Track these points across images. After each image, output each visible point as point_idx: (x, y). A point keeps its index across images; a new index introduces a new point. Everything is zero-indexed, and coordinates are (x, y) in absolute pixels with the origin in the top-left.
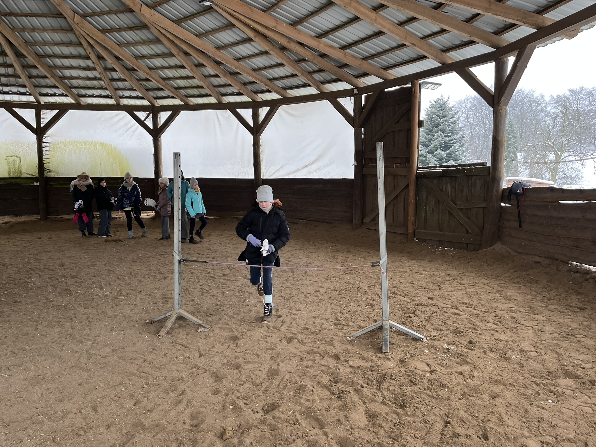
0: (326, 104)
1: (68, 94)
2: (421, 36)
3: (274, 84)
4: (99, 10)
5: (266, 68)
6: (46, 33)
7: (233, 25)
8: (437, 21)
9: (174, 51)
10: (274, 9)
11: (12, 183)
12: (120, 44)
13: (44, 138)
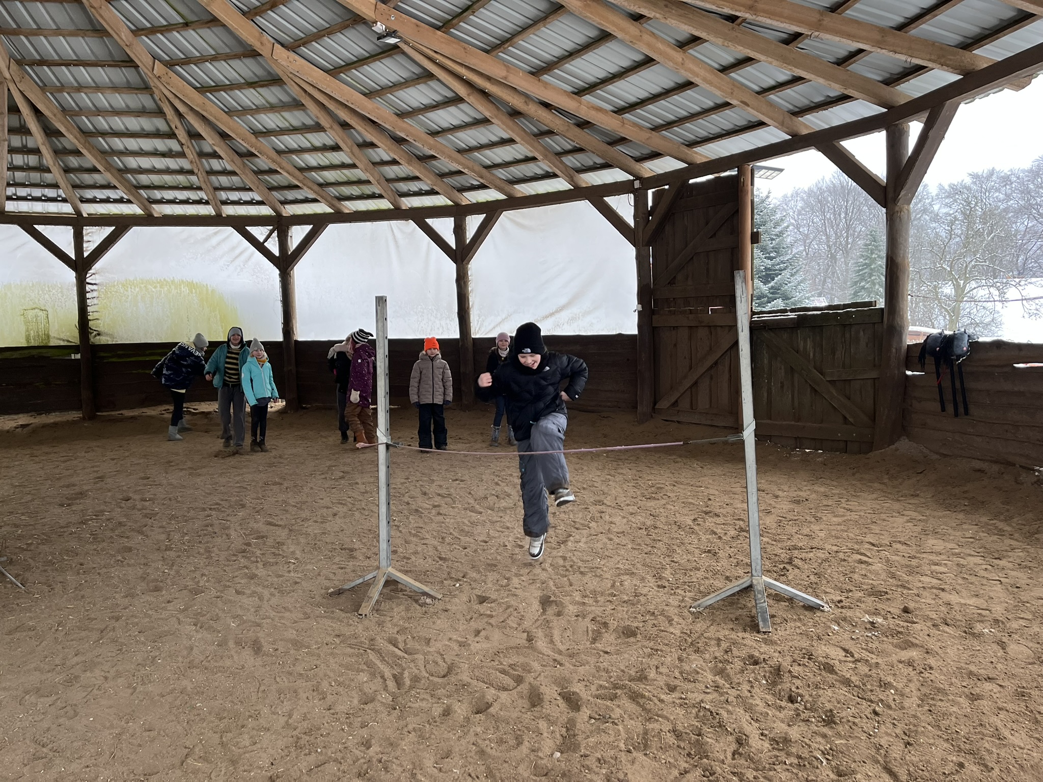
0: (585, 206)
1: (132, 199)
2: (757, 88)
3: (494, 175)
4: (198, 55)
5: (481, 147)
6: (100, 94)
7: (430, 76)
8: (788, 64)
9: (325, 121)
10: (505, 49)
11: (33, 356)
12: (230, 112)
13: (88, 275)
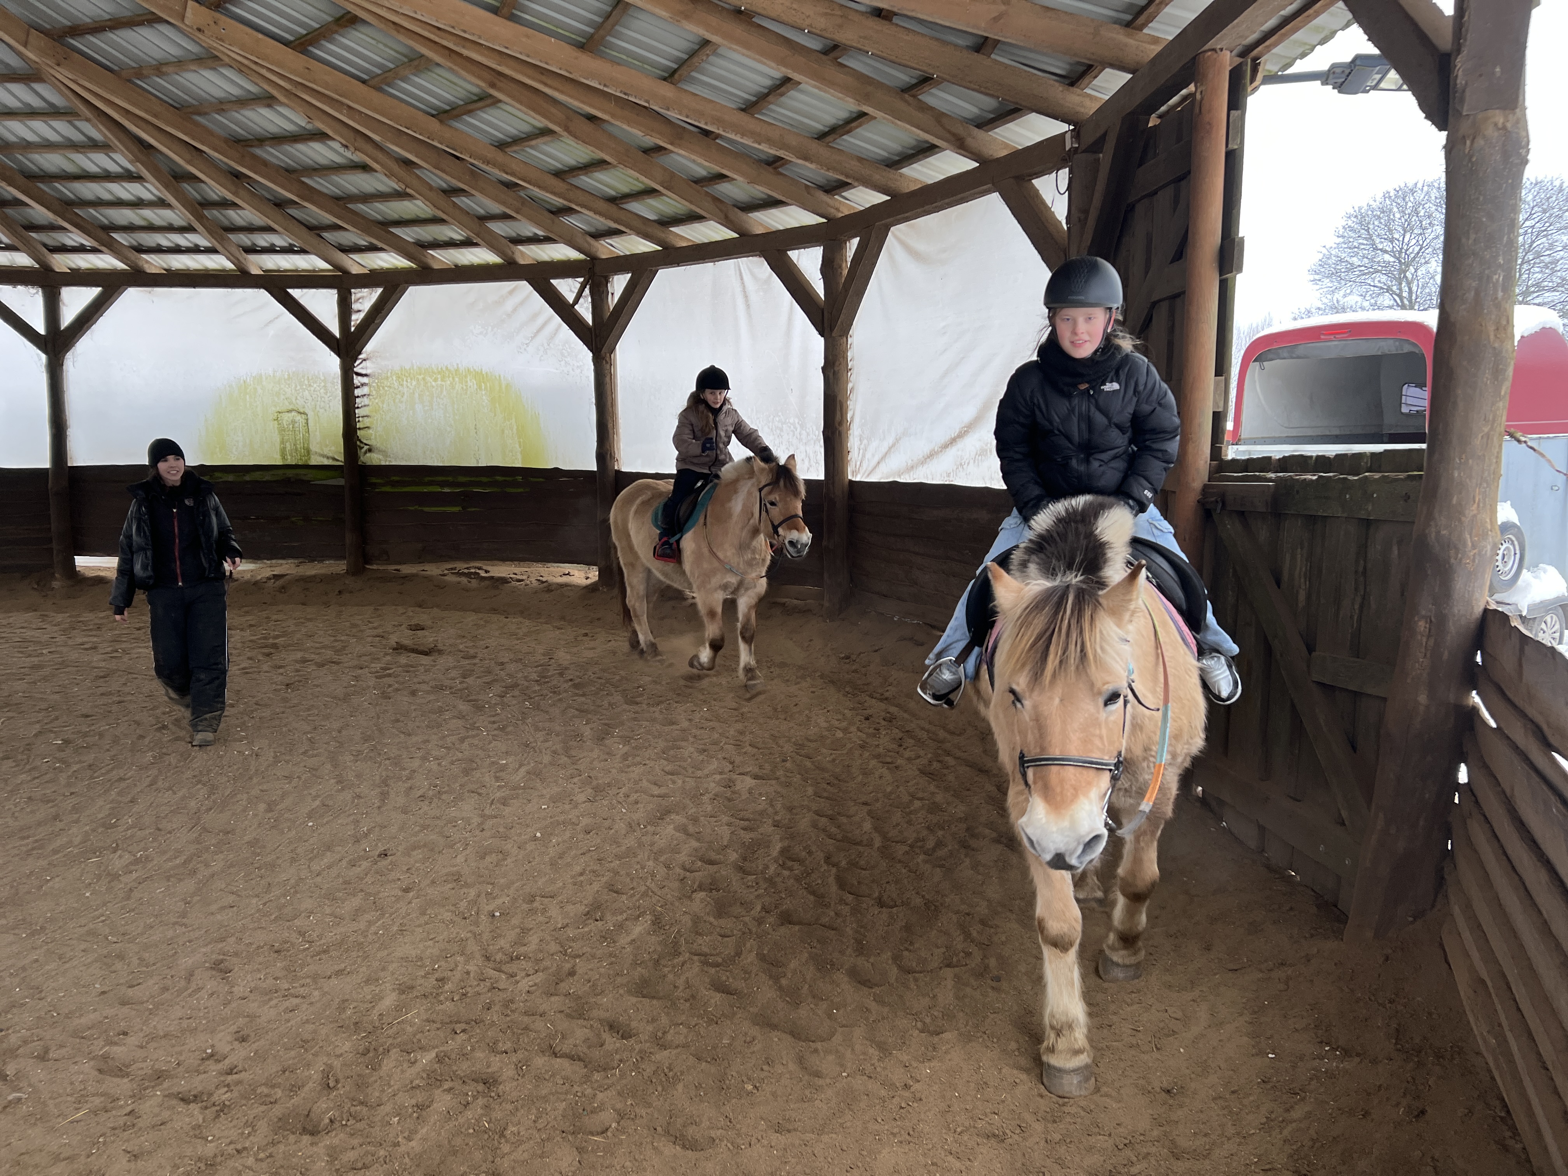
1: (378, 244)
11: (289, 479)
13: (358, 362)
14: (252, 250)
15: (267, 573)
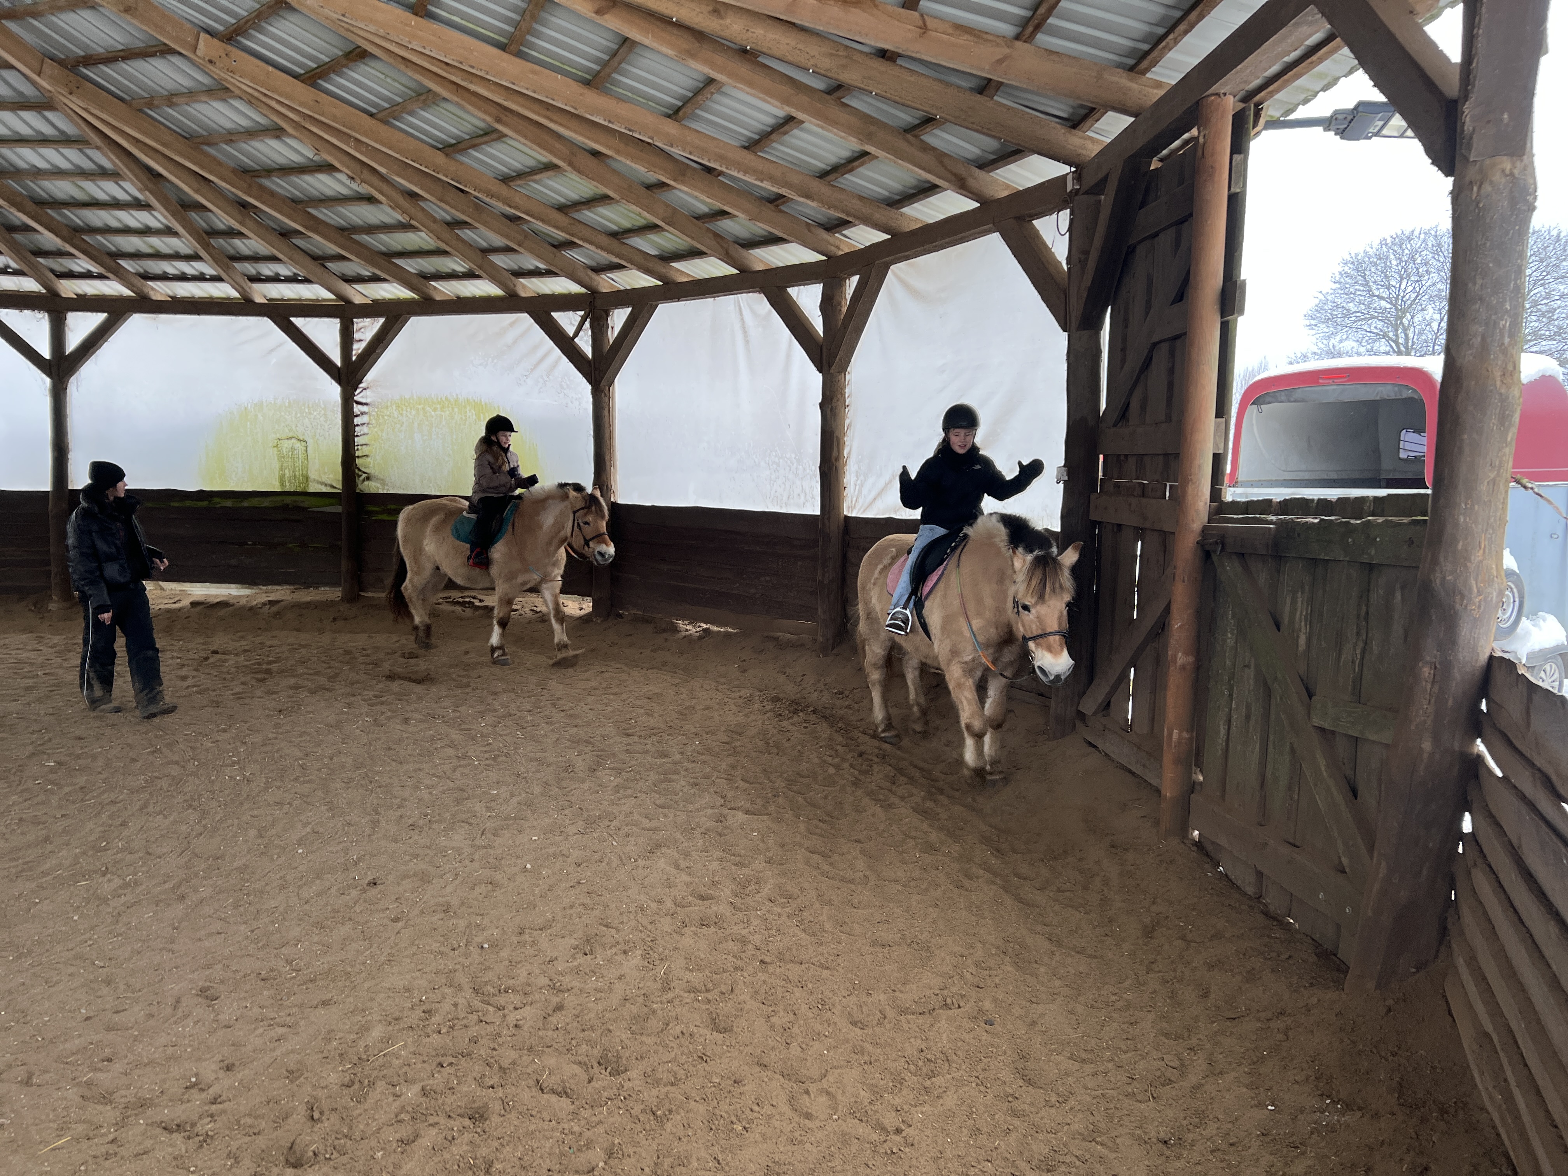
3: (843, 191)
4: (244, 13)
11: (287, 505)
13: (358, 391)
14: (257, 279)
15: (263, 598)
